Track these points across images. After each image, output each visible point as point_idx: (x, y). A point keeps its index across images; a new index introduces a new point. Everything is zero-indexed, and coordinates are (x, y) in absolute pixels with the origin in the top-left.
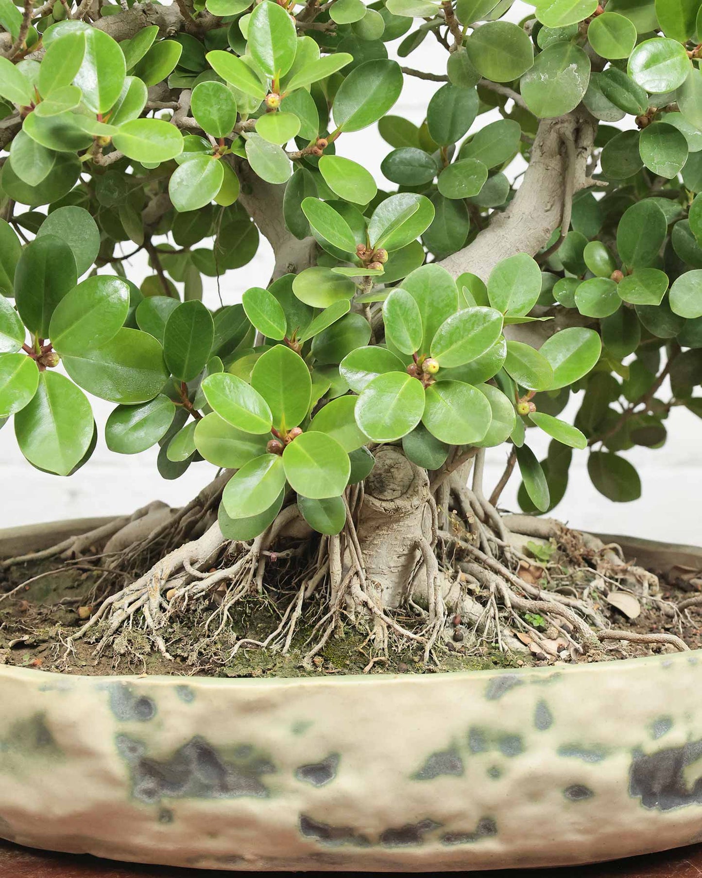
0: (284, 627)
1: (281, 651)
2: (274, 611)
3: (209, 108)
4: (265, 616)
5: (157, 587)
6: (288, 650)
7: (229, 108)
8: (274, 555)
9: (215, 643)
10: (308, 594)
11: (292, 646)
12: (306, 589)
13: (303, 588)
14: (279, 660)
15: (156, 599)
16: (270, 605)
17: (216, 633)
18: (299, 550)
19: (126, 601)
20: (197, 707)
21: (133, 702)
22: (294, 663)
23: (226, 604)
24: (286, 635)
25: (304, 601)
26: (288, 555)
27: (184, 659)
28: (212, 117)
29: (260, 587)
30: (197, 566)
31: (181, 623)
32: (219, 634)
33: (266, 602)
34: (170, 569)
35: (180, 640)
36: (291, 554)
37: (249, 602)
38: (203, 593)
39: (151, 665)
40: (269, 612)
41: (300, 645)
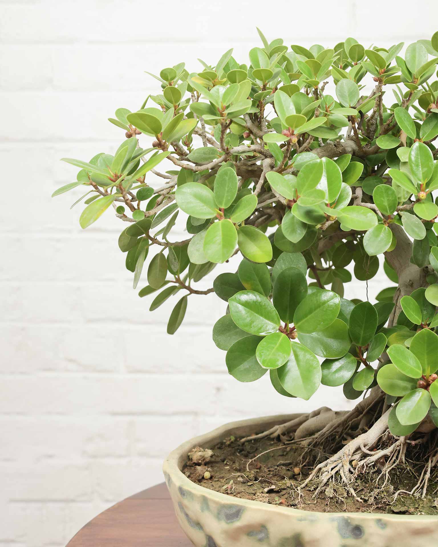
0: (421, 483)
1: (421, 497)
2: (412, 473)
3: (382, 199)
4: (407, 476)
5: (347, 459)
6: (425, 496)
7: (393, 199)
8: (413, 443)
9: (383, 492)
10: (433, 465)
11: (426, 494)
12: (432, 461)
13: (430, 461)
14: (420, 502)
15: (347, 467)
16: (410, 470)
17: (383, 486)
18: (425, 439)
19: (330, 467)
20: (388, 532)
21: (350, 528)
22: (429, 504)
23: (386, 469)
24: (422, 488)
25: (431, 468)
26: (419, 442)
27: (366, 501)
28: (384, 204)
29: (404, 460)
30: (367, 447)
31: (361, 480)
32: (384, 487)
33: (408, 469)
34: (354, 449)
35: (362, 490)
36: (421, 442)
37: (398, 468)
38: (373, 463)
39: (348, 504)
40: (409, 474)
41: (430, 493)
